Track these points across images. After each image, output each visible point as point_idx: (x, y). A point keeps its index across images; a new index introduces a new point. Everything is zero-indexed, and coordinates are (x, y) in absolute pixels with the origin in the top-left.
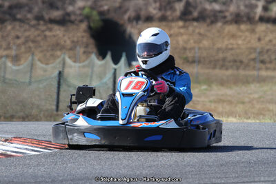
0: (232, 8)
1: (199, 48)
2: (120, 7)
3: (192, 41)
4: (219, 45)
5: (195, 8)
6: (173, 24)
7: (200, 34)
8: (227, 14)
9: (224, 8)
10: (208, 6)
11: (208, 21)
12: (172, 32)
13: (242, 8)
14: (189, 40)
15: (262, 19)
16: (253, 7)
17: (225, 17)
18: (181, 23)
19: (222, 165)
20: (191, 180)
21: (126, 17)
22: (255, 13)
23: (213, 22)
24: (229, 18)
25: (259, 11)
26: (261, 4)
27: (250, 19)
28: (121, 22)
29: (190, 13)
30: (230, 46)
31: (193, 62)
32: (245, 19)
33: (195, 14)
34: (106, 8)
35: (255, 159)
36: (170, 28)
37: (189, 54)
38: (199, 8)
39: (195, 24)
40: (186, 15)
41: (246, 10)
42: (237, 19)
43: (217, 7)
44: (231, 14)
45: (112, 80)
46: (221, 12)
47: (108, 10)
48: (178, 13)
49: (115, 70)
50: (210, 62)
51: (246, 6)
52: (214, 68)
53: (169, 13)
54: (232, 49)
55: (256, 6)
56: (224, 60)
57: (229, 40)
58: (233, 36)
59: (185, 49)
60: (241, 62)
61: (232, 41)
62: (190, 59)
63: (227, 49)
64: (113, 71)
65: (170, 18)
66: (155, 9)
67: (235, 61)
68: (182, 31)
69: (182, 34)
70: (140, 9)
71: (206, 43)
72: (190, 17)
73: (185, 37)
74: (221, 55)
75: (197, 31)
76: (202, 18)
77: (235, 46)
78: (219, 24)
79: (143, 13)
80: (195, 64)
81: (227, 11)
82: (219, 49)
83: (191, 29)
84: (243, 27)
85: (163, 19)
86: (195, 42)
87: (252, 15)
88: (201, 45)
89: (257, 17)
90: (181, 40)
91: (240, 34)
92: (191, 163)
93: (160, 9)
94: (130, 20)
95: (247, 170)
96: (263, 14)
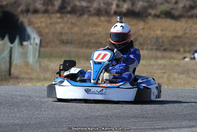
0: (95, 5)
1: (72, 33)
2: (15, 3)
3: (66, 28)
4: (85, 31)
5: (69, 4)
6: (53, 16)
7: (72, 23)
8: (91, 9)
9: (89, 5)
10: (78, 3)
11: (78, 14)
12: (52, 21)
13: (102, 5)
14: (64, 27)
15: (116, 13)
16: (110, 4)
17: (90, 11)
18: (58, 15)
19: (87, 118)
20: (65, 128)
21: (19, 10)
22: (111, 9)
23: (81, 15)
24: (93, 12)
25: (114, 7)
26: (115, 3)
27: (107, 13)
28: (16, 13)
29: (65, 8)
30: (93, 32)
31: (67, 43)
32: (104, 13)
33: (69, 9)
34: (5, 3)
35: (110, 114)
36: (51, 18)
37: (64, 37)
38: (72, 5)
39: (69, 16)
40: (62, 9)
41: (105, 7)
42: (99, 13)
43: (84, 4)
44: (94, 9)
45: (8, 55)
46: (87, 7)
47: (7, 5)
48: (56, 7)
49: (11, 48)
50: (79, 43)
51: (105, 4)
52: (82, 47)
53: (50, 8)
54: (95, 34)
55: (112, 4)
56: (89, 42)
57: (92, 27)
58: (96, 25)
59: (61, 33)
60: (101, 43)
61: (94, 28)
62: (65, 41)
63: (92, 34)
64: (9, 49)
65: (51, 11)
66: (40, 4)
67: (96, 43)
68: (59, 20)
69: (59, 23)
70: (30, 4)
71: (76, 29)
72: (65, 11)
73: (62, 25)
74: (87, 39)
75: (70, 20)
76: (73, 11)
77: (97, 32)
78: (86, 16)
79: (31, 8)
80: (68, 45)
81: (91, 7)
82: (85, 34)
83: (65, 19)
84: (102, 18)
85: (46, 12)
86: (68, 28)
87: (109, 10)
88: (73, 31)
89: (112, 12)
90: (58, 27)
91: (100, 23)
92: (65, 116)
93: (44, 4)
94: (22, 12)
95: (105, 121)
96: (117, 9)
